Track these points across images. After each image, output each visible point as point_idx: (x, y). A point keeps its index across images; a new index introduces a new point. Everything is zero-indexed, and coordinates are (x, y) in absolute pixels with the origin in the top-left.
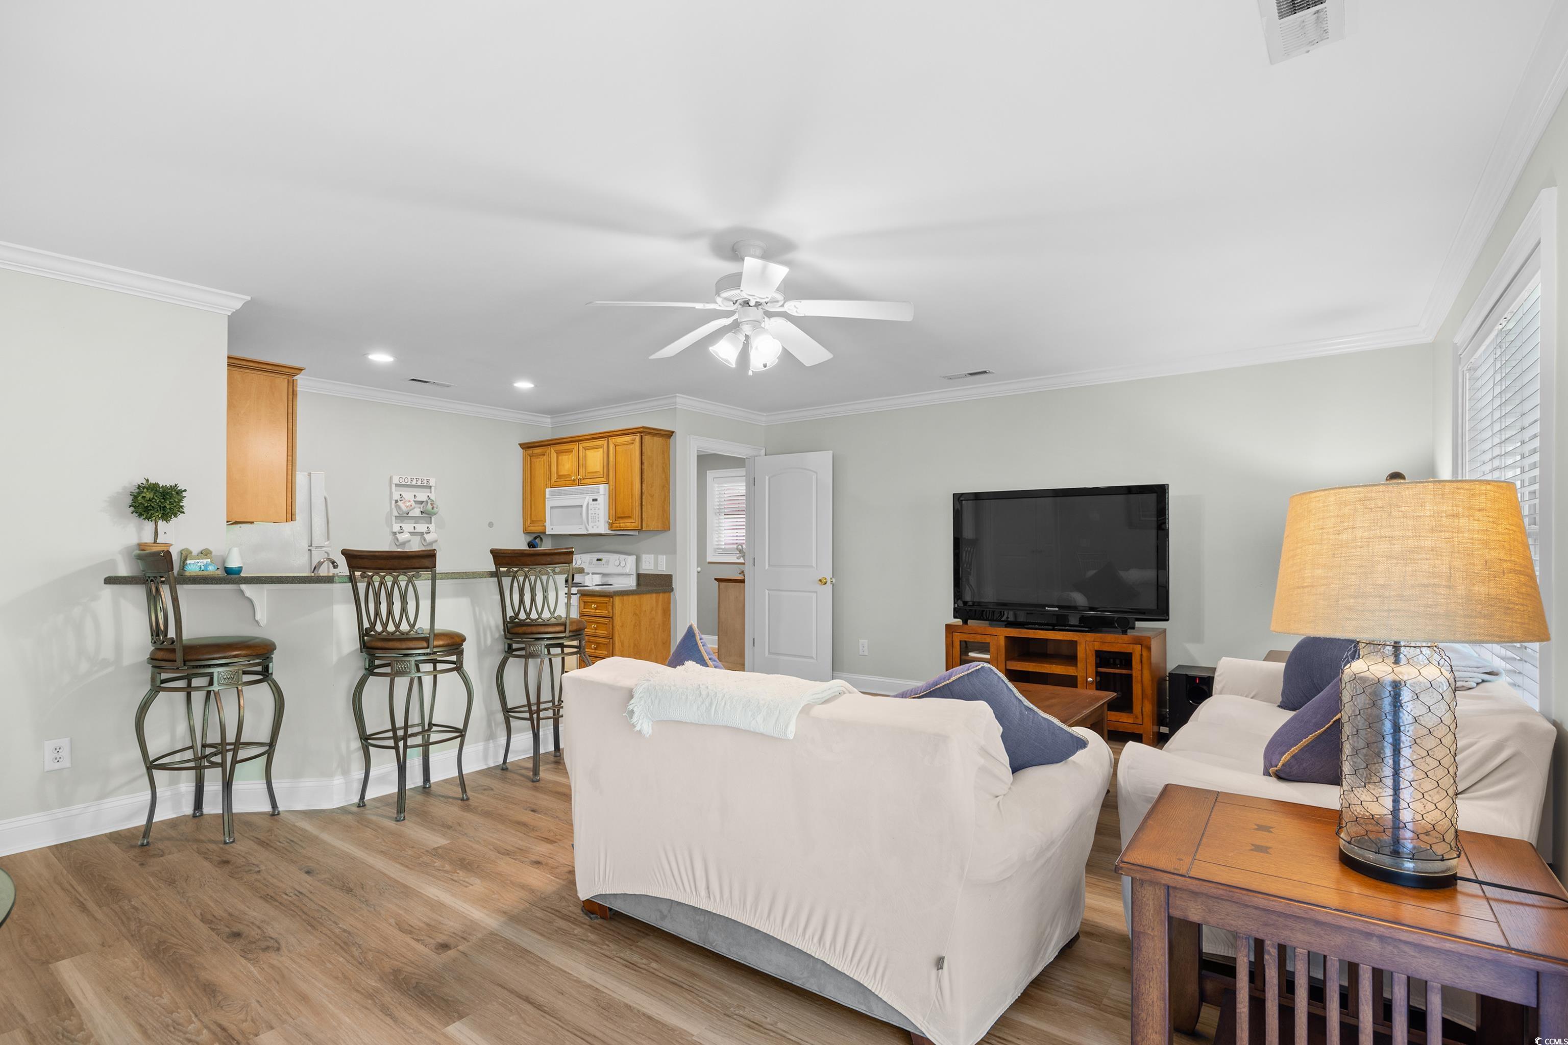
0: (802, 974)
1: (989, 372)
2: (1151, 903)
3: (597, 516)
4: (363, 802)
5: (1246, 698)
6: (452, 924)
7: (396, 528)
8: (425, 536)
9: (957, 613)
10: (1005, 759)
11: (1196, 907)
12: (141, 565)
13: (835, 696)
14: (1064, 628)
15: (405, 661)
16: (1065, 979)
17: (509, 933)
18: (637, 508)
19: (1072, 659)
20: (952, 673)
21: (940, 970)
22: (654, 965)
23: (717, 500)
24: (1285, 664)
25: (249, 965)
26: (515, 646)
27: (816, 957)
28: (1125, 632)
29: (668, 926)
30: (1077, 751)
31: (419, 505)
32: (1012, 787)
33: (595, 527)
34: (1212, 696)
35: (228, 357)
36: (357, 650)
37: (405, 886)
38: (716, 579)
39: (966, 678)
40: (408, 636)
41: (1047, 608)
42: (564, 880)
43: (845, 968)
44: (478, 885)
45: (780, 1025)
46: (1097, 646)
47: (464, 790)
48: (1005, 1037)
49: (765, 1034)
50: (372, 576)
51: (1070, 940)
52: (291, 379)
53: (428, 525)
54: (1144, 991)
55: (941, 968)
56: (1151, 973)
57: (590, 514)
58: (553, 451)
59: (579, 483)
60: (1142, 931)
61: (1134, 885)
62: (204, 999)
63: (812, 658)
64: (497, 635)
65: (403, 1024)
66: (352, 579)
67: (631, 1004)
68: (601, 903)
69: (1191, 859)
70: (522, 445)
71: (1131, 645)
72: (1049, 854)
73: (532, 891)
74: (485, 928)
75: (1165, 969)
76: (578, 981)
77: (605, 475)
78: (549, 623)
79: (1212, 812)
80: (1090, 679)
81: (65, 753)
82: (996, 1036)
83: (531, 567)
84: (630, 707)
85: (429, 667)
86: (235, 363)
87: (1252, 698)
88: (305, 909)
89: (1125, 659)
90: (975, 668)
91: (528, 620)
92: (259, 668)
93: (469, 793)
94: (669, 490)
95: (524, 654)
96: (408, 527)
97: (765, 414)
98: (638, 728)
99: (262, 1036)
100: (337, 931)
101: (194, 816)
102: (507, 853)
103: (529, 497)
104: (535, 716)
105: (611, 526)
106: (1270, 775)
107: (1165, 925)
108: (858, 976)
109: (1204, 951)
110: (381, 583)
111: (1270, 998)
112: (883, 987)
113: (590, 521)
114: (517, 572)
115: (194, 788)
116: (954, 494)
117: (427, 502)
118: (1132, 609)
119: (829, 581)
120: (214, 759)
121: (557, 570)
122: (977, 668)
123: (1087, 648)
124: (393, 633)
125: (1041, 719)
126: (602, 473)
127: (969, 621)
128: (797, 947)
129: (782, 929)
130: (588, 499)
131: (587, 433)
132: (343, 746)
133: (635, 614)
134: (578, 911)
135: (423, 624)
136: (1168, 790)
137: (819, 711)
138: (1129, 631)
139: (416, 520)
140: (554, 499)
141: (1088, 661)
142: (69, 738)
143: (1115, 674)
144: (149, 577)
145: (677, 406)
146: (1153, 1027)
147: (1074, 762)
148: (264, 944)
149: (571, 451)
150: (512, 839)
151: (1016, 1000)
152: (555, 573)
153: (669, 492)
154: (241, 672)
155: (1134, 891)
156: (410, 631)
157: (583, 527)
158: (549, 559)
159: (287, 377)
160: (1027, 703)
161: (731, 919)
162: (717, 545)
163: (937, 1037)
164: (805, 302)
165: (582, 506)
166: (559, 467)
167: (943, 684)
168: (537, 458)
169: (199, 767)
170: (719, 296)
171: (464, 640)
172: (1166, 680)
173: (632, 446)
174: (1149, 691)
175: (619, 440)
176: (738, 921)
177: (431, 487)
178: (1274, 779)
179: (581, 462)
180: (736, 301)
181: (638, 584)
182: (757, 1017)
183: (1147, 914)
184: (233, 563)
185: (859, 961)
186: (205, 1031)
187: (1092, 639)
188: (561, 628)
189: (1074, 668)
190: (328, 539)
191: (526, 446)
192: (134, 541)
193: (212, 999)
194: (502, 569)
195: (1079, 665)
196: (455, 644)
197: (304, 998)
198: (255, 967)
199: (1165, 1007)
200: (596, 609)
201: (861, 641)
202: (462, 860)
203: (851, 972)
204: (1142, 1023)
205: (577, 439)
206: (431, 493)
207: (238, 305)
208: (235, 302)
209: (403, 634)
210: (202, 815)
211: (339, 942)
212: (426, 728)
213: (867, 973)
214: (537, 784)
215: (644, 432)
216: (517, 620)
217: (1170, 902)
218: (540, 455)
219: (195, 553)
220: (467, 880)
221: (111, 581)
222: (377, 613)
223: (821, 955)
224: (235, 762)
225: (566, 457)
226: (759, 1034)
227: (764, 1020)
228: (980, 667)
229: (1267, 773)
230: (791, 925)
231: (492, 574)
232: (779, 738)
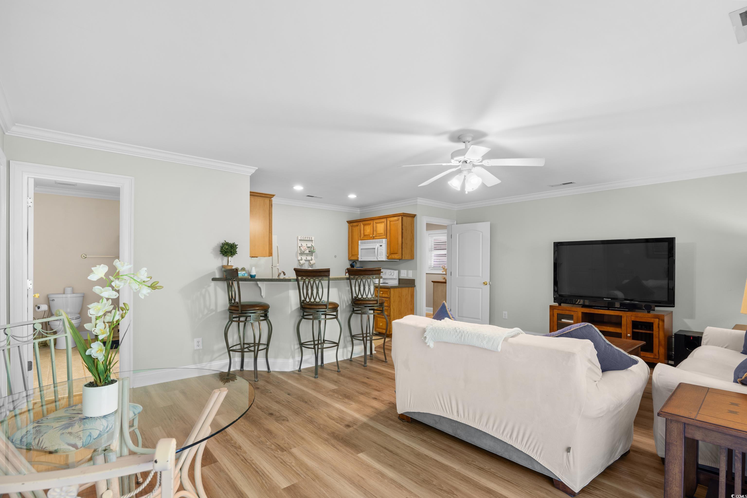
0: (501, 451)
1: (574, 183)
2: (675, 431)
3: (382, 253)
4: (300, 370)
5: (722, 348)
6: (348, 418)
7: (299, 258)
8: (311, 261)
9: (555, 300)
10: (599, 365)
11: (699, 433)
12: (225, 273)
13: (516, 335)
14: (614, 309)
15: (318, 314)
16: (624, 468)
17: (371, 423)
18: (400, 249)
19: (619, 324)
20: (571, 327)
21: (569, 453)
22: (433, 442)
23: (430, 244)
24: (746, 331)
25: (280, 425)
26: (355, 309)
27: (509, 443)
28: (649, 312)
29: (438, 427)
30: (633, 365)
31: (308, 249)
32: (602, 378)
33: (381, 258)
34: (700, 345)
35: (250, 192)
36: (298, 308)
37: (326, 403)
38: (432, 281)
39: (579, 329)
40: (319, 304)
41: (604, 299)
42: (388, 406)
43: (522, 449)
44: (354, 405)
45: (492, 470)
46: (633, 319)
47: (338, 368)
48: (596, 487)
49: (486, 472)
50: (305, 279)
51: (625, 452)
52: (270, 199)
53: (311, 257)
54: (671, 468)
55: (569, 452)
56: (675, 461)
57: (379, 252)
58: (362, 224)
59: (373, 238)
60: (671, 442)
61: (667, 422)
62: (269, 435)
63: (479, 319)
64: (347, 304)
65: (341, 451)
66: (297, 280)
67: (428, 455)
68: (408, 416)
69: (696, 413)
70: (348, 222)
71: (653, 319)
72: (620, 409)
73: (376, 409)
74: (361, 421)
75: (682, 459)
76: (404, 444)
77: (385, 234)
78: (371, 299)
79: (706, 395)
80: (629, 335)
81: (200, 343)
82: (592, 486)
83: (364, 276)
84: (425, 336)
85: (323, 317)
86: (253, 194)
87: (725, 348)
88: (293, 408)
89: (649, 326)
90: (584, 325)
91: (362, 298)
92: (263, 315)
93: (340, 369)
94: (414, 241)
95: (360, 312)
96: (304, 258)
97: (456, 205)
98: (428, 344)
99: (293, 449)
100: (307, 416)
101: (241, 370)
102: (362, 394)
103: (351, 244)
104: (365, 339)
105: (388, 257)
106: (738, 383)
107: (683, 441)
108: (529, 453)
109: (699, 463)
110: (309, 282)
111: (737, 476)
112: (540, 458)
113: (379, 256)
114: (357, 278)
115: (241, 360)
116: (554, 243)
117: (311, 248)
118: (652, 301)
119: (488, 283)
120: (251, 349)
121: (374, 277)
122: (585, 325)
123: (627, 319)
124: (313, 302)
125: (615, 350)
126: (384, 234)
127: (562, 304)
128: (499, 439)
129: (492, 431)
130: (378, 245)
131: (377, 216)
132: (292, 347)
133: (399, 297)
134: (397, 419)
135: (325, 299)
136: (681, 385)
137: (511, 340)
138: (651, 311)
139: (307, 255)
140: (362, 245)
141: (628, 326)
142: (201, 338)
143: (642, 333)
144: (229, 279)
145: (418, 203)
146: (675, 484)
147: (631, 370)
148: (282, 418)
149: (369, 224)
150: (363, 389)
151: (601, 473)
152: (373, 278)
153: (414, 242)
154: (260, 316)
155: (667, 424)
156: (319, 302)
157: (375, 258)
158: (371, 273)
159: (269, 199)
160: (608, 342)
161: (468, 425)
162: (430, 265)
163: (566, 481)
164: (492, 160)
165: (375, 249)
166: (365, 231)
167: (567, 332)
168: (355, 227)
169: (242, 352)
170: (453, 159)
171: (338, 306)
172: (672, 337)
173: (398, 222)
174: (663, 342)
175: (392, 219)
176: (472, 426)
177: (312, 240)
178: (740, 385)
179: (374, 229)
180: (460, 161)
181: (399, 283)
182: (482, 466)
183: (674, 435)
184: (253, 273)
185: (529, 447)
186: (273, 445)
187: (630, 315)
188: (376, 302)
189: (620, 329)
190: (278, 263)
191: (349, 222)
192: (220, 265)
193: (271, 435)
194: (351, 277)
195: (623, 327)
196: (335, 307)
197: (303, 438)
198: (282, 426)
199: (682, 476)
200: (382, 294)
201: (504, 312)
202: (345, 395)
203: (525, 451)
204: (670, 482)
205: (373, 219)
206: (312, 243)
207: (253, 171)
208: (252, 170)
209: (317, 303)
210: (243, 370)
211: (309, 420)
212: (322, 342)
213: (533, 452)
214: (366, 368)
215: (404, 215)
216: (357, 298)
217: (685, 431)
218: (356, 226)
219: (240, 269)
220: (349, 402)
221: (214, 279)
222: (307, 294)
223: (511, 443)
224: (258, 350)
225: (368, 227)
226: (484, 472)
227: (484, 467)
228: (586, 325)
229: (735, 381)
230: (496, 429)
231: (348, 279)
232: (494, 351)
